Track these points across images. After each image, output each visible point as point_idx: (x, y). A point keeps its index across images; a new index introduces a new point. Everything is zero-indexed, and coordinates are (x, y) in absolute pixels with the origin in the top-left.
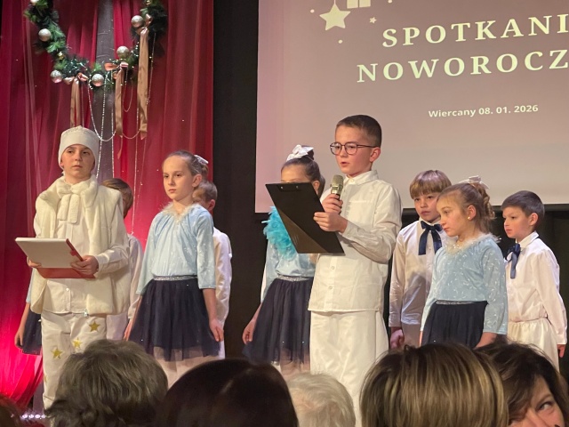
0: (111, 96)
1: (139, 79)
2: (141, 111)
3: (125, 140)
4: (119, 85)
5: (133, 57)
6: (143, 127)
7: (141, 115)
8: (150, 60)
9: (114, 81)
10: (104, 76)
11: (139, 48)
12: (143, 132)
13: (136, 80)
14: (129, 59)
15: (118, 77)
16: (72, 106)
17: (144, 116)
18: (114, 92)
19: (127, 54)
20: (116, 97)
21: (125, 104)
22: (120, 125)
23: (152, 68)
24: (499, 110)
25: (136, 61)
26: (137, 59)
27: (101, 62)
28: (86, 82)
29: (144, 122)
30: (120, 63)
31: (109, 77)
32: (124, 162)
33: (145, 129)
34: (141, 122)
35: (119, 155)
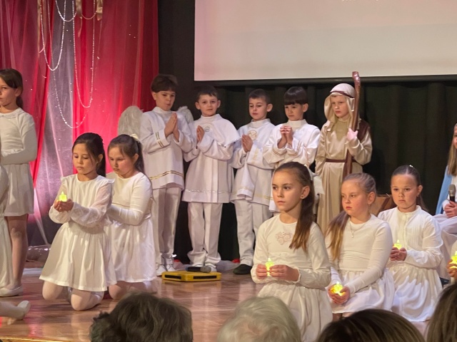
3: (85, 21)
6: (99, 10)
12: (99, 14)
17: (100, 1)
22: (79, 7)
29: (100, 6)
32: (83, 39)
33: (101, 12)
34: (98, 6)
35: (79, 33)
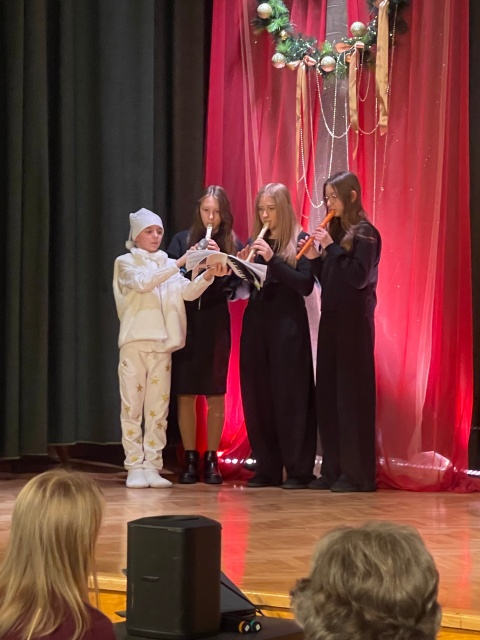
1: (377, 62)
2: (381, 101)
3: (362, 137)
4: (353, 70)
5: (371, 34)
6: (383, 121)
7: (381, 106)
8: (390, 38)
9: (348, 64)
10: (336, 59)
11: (377, 23)
12: (383, 126)
13: (373, 62)
14: (365, 38)
15: (352, 60)
16: (298, 96)
17: (384, 106)
18: (348, 77)
19: (364, 32)
20: (350, 85)
21: (361, 93)
22: (355, 118)
23: (393, 47)
25: (374, 40)
26: (375, 38)
27: (331, 42)
28: (314, 66)
29: (384, 115)
30: (354, 42)
31: (341, 59)
32: (361, 161)
33: (386, 123)
34: (381, 114)
35: (354, 155)
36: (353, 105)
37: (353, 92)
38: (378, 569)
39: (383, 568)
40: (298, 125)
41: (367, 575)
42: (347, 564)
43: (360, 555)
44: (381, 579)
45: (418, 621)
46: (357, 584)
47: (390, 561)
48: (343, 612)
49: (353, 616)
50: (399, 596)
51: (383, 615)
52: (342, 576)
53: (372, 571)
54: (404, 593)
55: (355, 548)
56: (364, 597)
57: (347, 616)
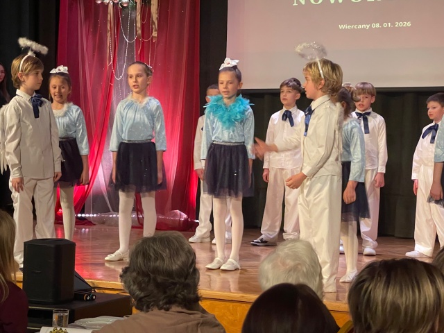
0: (133, 13)
1: (152, 2)
2: (153, 23)
3: (143, 43)
4: (139, 6)
6: (155, 34)
7: (154, 26)
9: (136, 3)
12: (155, 37)
13: (150, 2)
15: (138, 1)
16: (109, 19)
17: (156, 26)
18: (136, 10)
20: (137, 14)
21: (143, 19)
22: (140, 32)
24: (385, 25)
28: (118, 3)
29: (155, 31)
31: (133, 0)
32: (142, 55)
33: (156, 35)
34: (153, 30)
35: (139, 52)
36: (139, 25)
37: (139, 18)
38: (162, 256)
39: (164, 255)
40: (109, 34)
41: (156, 259)
42: (146, 256)
43: (152, 250)
44: (164, 260)
45: (186, 279)
46: (152, 264)
47: (167, 251)
48: (146, 279)
49: (151, 281)
50: (175, 267)
51: (167, 278)
52: (144, 261)
53: (159, 257)
54: (177, 266)
55: (149, 246)
56: (156, 271)
57: (149, 281)
